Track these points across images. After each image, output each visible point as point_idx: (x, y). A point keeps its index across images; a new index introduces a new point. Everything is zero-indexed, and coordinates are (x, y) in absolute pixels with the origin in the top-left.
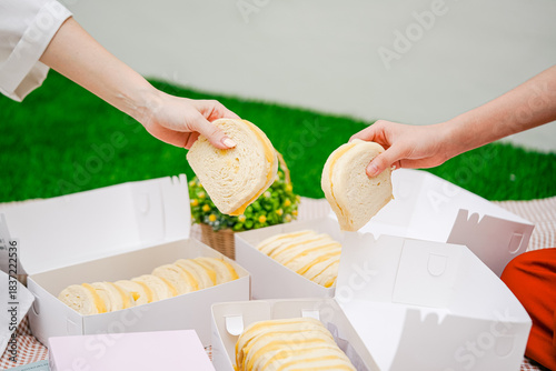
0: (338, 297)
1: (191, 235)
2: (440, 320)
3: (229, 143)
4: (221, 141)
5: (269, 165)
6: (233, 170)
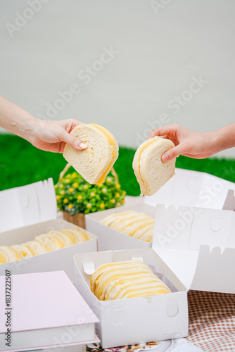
0: (154, 248)
3: (83, 146)
4: (78, 146)
5: (112, 147)
6: (91, 155)
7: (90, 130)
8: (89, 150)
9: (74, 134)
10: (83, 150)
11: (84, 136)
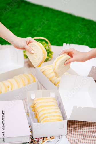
0: (59, 90)
1: (24, 66)
2: (78, 108)
3: (33, 52)
4: (31, 51)
5: (44, 54)
6: (35, 56)
7: (35, 45)
8: (35, 54)
9: (30, 46)
10: (32, 53)
11: (33, 47)
